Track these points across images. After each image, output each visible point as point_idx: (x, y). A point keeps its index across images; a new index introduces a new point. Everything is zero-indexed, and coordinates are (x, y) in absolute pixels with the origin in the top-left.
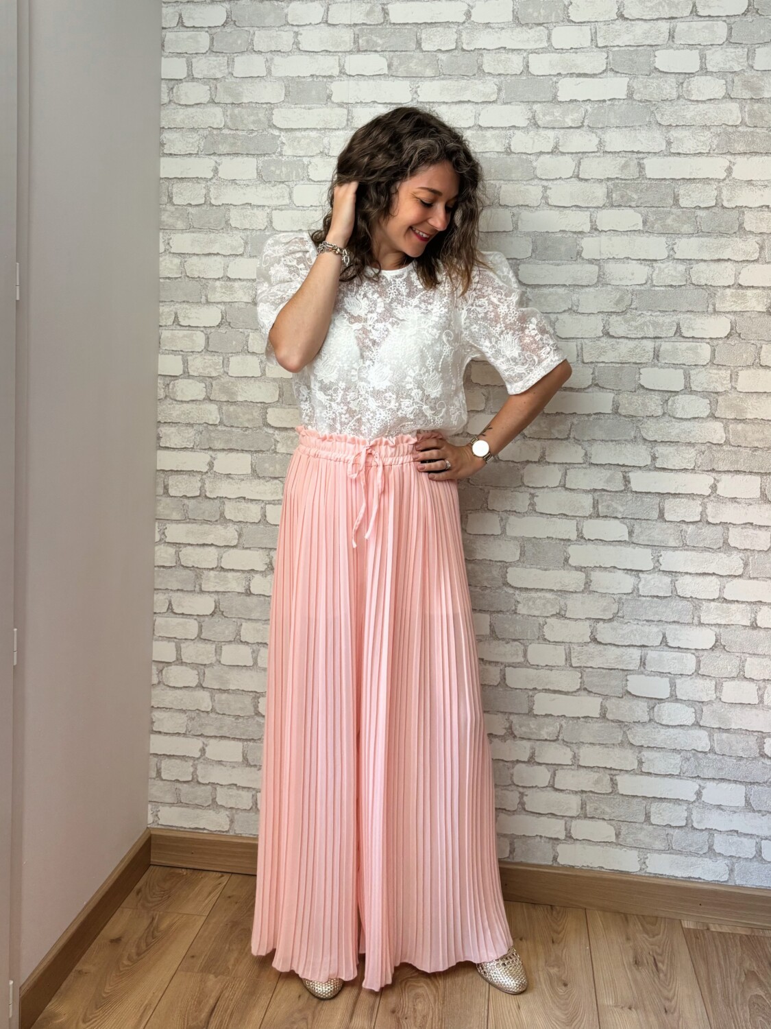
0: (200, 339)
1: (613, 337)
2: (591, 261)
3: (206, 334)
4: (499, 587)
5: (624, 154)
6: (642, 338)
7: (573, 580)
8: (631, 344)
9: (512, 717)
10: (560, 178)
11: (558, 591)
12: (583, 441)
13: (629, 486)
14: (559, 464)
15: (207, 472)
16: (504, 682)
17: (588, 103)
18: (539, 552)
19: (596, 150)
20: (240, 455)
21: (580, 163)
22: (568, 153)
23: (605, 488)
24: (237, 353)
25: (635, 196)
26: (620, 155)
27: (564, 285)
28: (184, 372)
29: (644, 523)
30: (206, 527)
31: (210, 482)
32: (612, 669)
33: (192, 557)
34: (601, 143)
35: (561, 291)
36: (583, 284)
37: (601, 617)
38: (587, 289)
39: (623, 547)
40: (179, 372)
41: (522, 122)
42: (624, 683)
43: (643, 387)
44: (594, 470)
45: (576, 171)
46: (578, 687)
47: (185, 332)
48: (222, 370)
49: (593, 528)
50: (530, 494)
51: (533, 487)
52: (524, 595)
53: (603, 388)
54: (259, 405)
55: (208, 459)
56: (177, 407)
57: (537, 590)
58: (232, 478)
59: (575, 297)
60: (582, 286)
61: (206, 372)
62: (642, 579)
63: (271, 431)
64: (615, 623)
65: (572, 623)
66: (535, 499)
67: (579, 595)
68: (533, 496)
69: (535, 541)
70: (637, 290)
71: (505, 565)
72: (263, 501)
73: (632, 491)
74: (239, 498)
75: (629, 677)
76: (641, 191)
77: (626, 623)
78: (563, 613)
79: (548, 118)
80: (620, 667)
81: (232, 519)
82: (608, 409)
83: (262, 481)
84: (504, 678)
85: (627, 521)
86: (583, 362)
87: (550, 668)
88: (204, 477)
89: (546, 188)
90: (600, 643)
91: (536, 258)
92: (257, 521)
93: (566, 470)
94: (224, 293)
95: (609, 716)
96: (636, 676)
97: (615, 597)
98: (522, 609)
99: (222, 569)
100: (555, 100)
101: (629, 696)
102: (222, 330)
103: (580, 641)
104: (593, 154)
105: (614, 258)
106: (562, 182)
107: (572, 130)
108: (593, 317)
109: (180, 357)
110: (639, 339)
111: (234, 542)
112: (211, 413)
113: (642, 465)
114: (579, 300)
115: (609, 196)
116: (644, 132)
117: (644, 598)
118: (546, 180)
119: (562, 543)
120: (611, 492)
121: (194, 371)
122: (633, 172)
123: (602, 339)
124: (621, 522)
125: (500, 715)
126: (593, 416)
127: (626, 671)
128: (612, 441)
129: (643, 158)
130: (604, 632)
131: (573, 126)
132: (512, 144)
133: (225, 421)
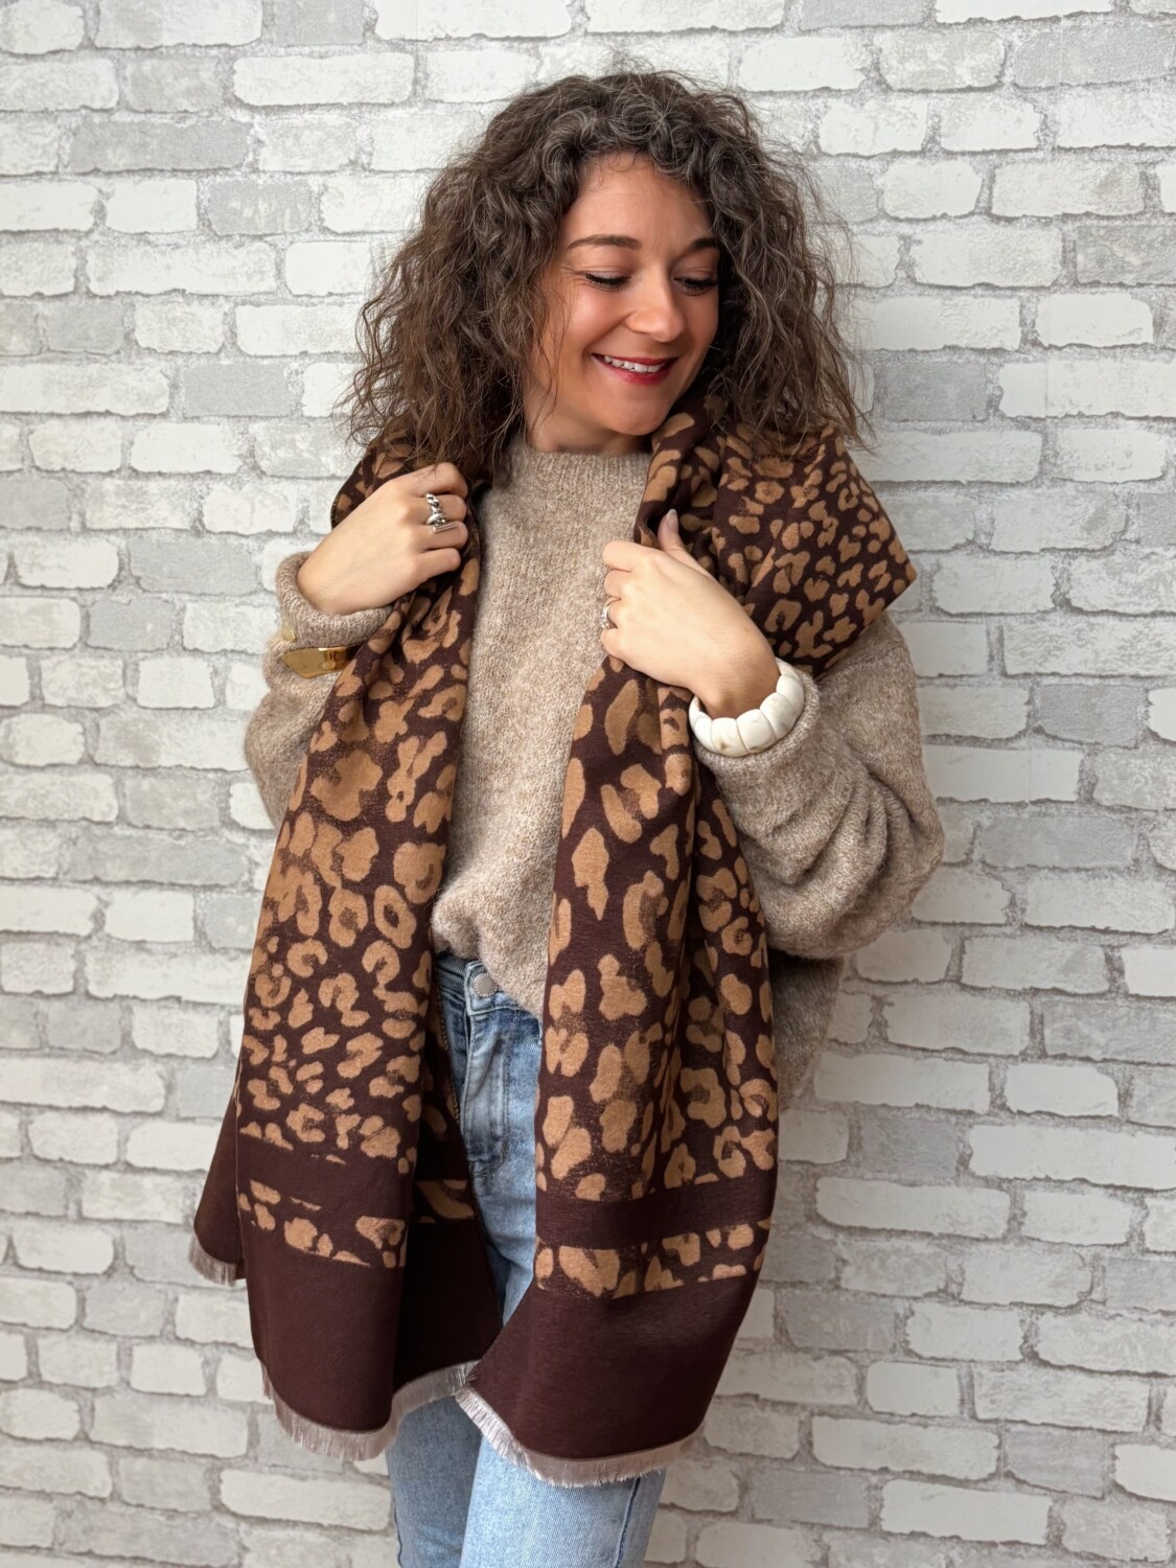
0: (68, 618)
1: (1080, 611)
2: (1024, 423)
3: (82, 606)
4: (798, 1226)
5: (1104, 153)
6: (1154, 615)
7: (983, 1210)
8: (1126, 629)
9: (827, 1537)
10: (944, 216)
11: (942, 1236)
12: (1006, 869)
13: (1120, 981)
14: (944, 924)
15: (89, 937)
16: (810, 1452)
17: (1012, 25)
18: (897, 1142)
19: (1034, 144)
20: (168, 895)
21: (993, 178)
22: (963, 153)
23: (1059, 986)
24: (158, 651)
25: (1134, 260)
26: (1096, 156)
27: (955, 483)
28: (33, 697)
29: (1157, 1074)
30: (90, 1067)
31: (97, 960)
32: (1076, 1429)
33: (56, 1136)
34: (1045, 125)
35: (948, 496)
36: (1003, 479)
37: (1048, 1301)
38: (1014, 493)
39: (1104, 1133)
40: (20, 696)
41: (850, 80)
42: (1108, 1462)
43: (1155, 735)
44: (1031, 938)
45: (985, 196)
46: (992, 1469)
47: (38, 602)
48: (121, 693)
49: (1030, 1085)
50: (874, 998)
51: (879, 982)
52: (862, 1244)
53: (1055, 738)
54: (211, 776)
55: (93, 905)
56: (19, 779)
57: (891, 1233)
58: (149, 952)
59: (983, 513)
60: (1001, 484)
61: (85, 696)
62: (1153, 1211)
63: (239, 838)
64: (1083, 1317)
65: (977, 1313)
66: (887, 1012)
67: (993, 1247)
68: (879, 1003)
69: (883, 1113)
70: (1141, 495)
71: (813, 1172)
72: (223, 1007)
73: (1127, 995)
74: (167, 998)
75: (1118, 1450)
76: (1150, 246)
77: (1112, 1317)
78: (954, 1289)
79: (911, 66)
80: (1096, 1425)
81: (151, 1048)
82: (1068, 791)
83: (220, 958)
84: (808, 1442)
85: (1115, 1067)
86: (1004, 674)
87: (923, 1421)
88: (83, 947)
89: (907, 241)
90: (1046, 1364)
91: (883, 416)
92: (209, 1054)
93: (963, 940)
94: (123, 507)
95: (1070, 1543)
96: (1137, 1447)
97: (1083, 1252)
98: (853, 1279)
99: (130, 1168)
100: (929, 23)
101: (1121, 1497)
102: (122, 596)
103: (996, 1358)
104: (1027, 154)
105: (1081, 415)
106: (949, 225)
107: (973, 95)
108: (1027, 562)
109: (22, 661)
110: (1145, 616)
111: (157, 1105)
112: (98, 796)
113: (1154, 931)
114: (993, 520)
115: (1067, 257)
116: (1155, 95)
117: (1157, 1258)
118: (909, 220)
119: (953, 1119)
120: (1075, 995)
121: (55, 695)
122: (1129, 197)
123: (1052, 616)
124: (1101, 1071)
125: (798, 1530)
126: (1031, 808)
127: (1114, 1436)
128: (1078, 870)
129: (1154, 164)
130: (1059, 1339)
131: (976, 84)
132: (821, 131)
133: (132, 816)
